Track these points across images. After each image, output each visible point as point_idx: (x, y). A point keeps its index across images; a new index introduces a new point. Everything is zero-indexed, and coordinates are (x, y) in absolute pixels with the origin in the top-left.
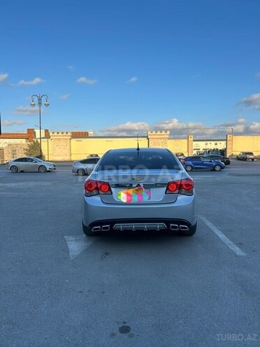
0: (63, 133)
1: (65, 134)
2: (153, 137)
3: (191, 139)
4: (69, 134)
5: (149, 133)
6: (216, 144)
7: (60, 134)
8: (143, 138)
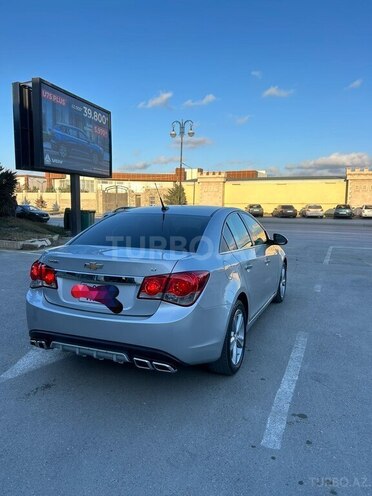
0: (214, 174)
1: (217, 175)
4: (223, 175)
5: (349, 172)
7: (211, 175)
8: (338, 181)
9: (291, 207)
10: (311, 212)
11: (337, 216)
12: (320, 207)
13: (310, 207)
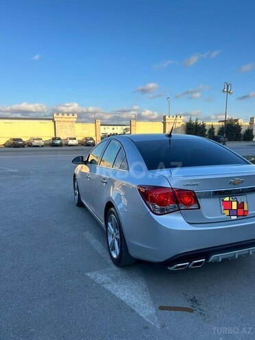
2: (59, 119)
3: (98, 123)
5: (55, 115)
6: (113, 129)
8: (48, 121)
9: (20, 140)
10: (36, 143)
11: (53, 145)
12: (41, 139)
13: (34, 139)
